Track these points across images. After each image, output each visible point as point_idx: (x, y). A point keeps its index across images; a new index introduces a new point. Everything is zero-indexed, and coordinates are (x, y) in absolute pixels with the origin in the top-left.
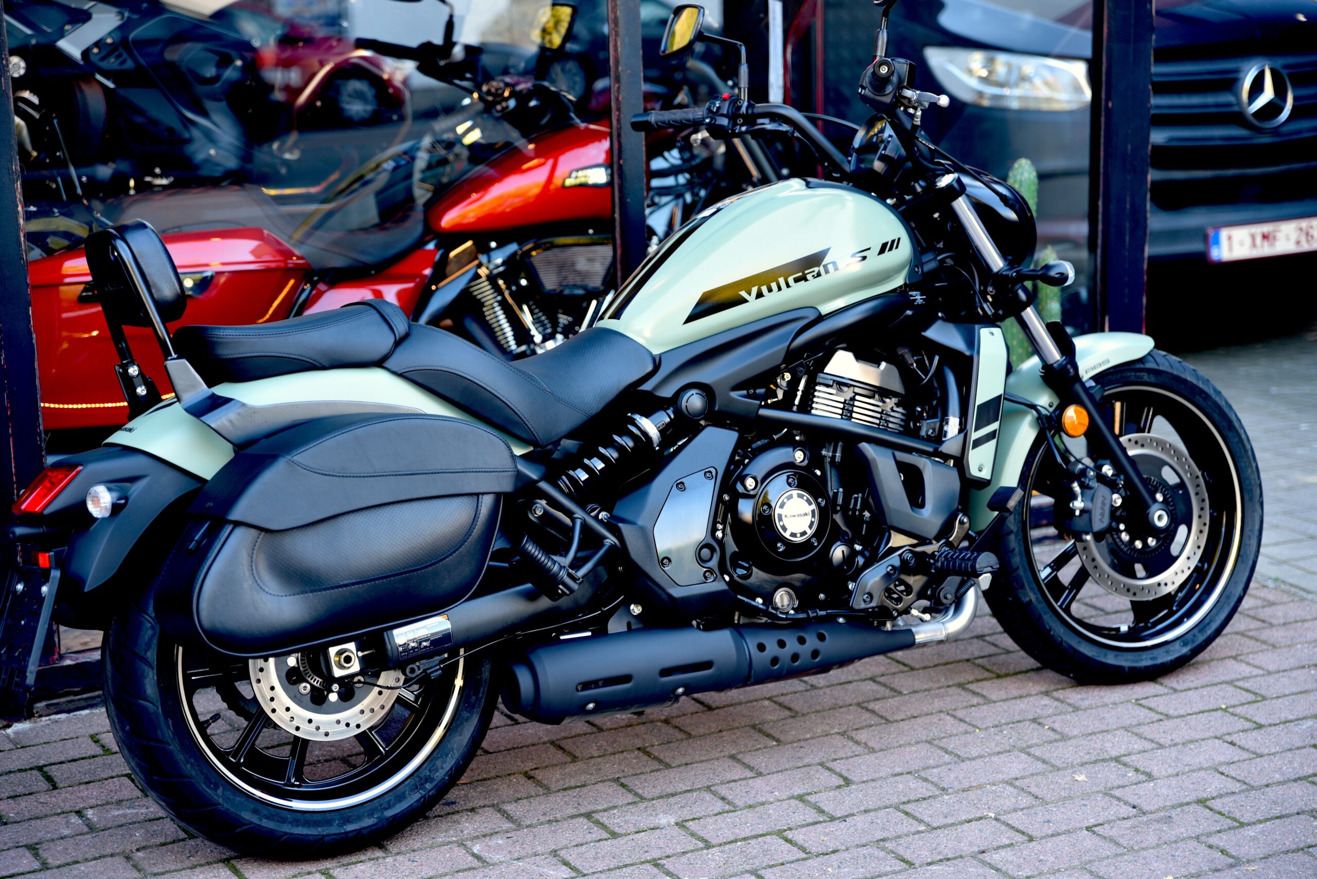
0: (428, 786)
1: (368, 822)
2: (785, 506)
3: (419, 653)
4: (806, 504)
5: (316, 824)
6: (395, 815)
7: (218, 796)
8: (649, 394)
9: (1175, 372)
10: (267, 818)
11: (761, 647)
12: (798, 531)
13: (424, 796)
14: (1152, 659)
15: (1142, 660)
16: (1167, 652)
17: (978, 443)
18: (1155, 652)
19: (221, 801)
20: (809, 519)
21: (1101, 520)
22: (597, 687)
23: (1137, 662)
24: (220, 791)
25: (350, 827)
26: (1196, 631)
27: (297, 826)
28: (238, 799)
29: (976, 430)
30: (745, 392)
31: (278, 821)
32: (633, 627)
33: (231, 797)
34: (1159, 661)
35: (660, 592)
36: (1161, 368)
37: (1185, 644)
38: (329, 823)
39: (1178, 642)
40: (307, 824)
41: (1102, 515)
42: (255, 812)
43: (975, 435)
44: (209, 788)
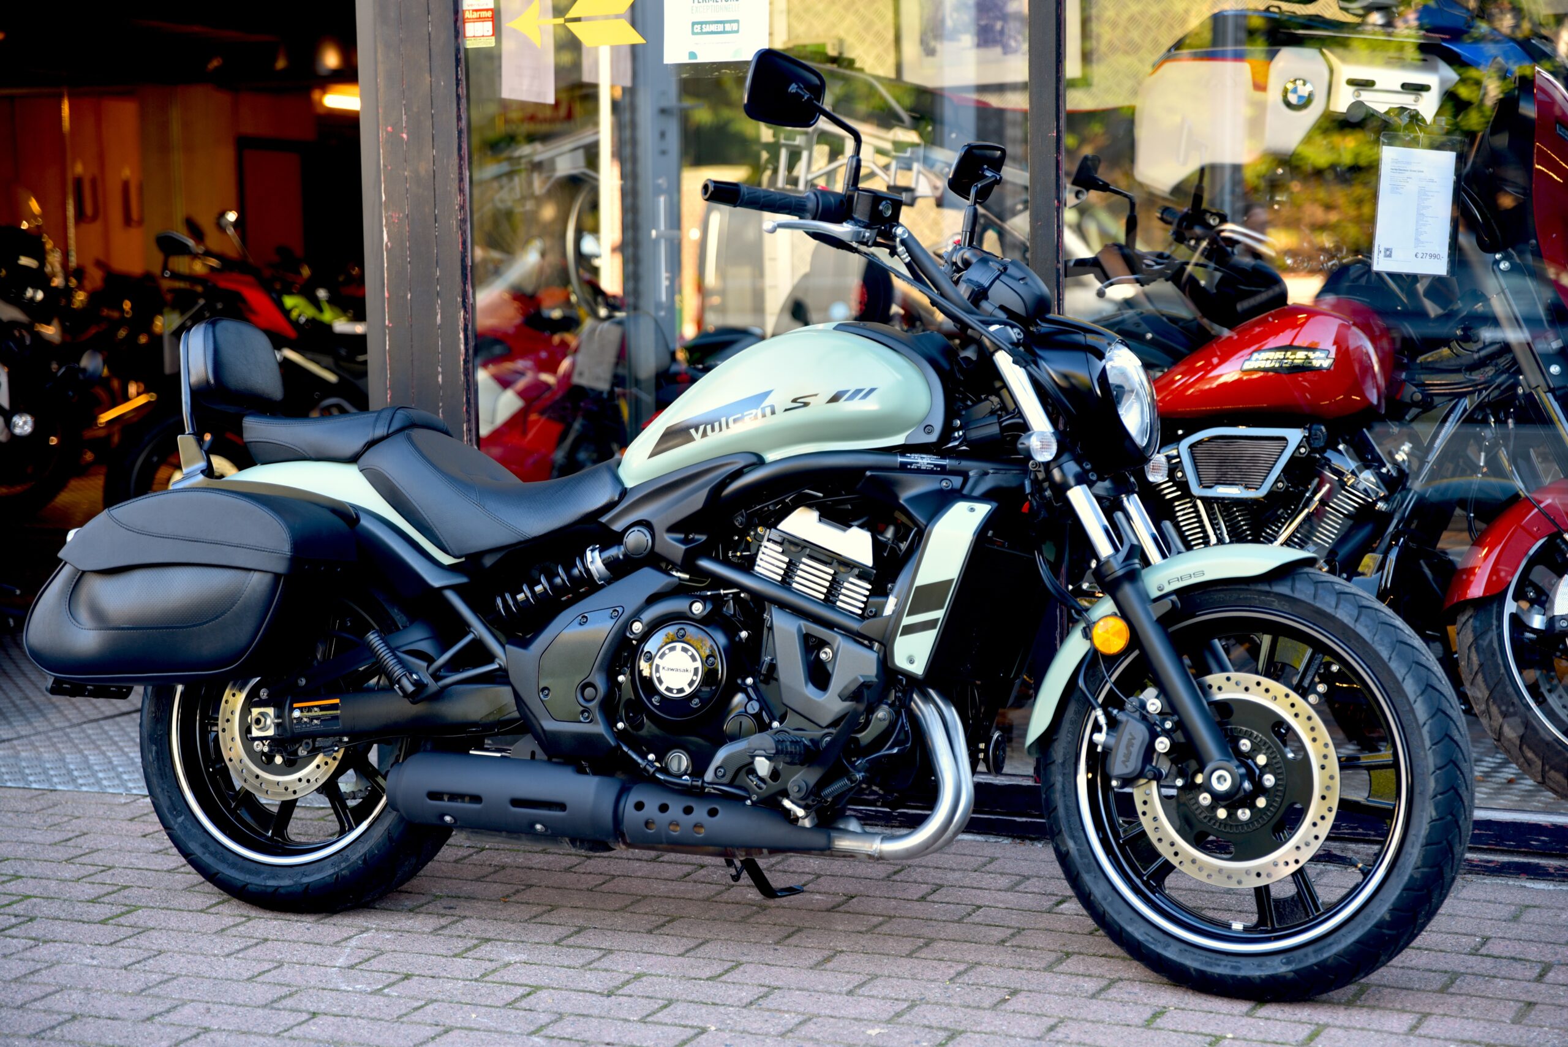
0: (343, 865)
1: (286, 882)
2: (666, 658)
3: (312, 729)
4: (690, 660)
5: (249, 872)
6: (309, 884)
7: (176, 822)
8: (605, 527)
9: (1318, 605)
10: (211, 854)
11: (639, 806)
12: (675, 686)
13: (337, 873)
14: (1232, 967)
15: (1219, 965)
16: (1259, 966)
17: (909, 630)
18: (1243, 961)
19: (176, 827)
20: (690, 676)
21: (1124, 762)
22: (463, 801)
23: (1211, 965)
24: (180, 820)
25: (271, 883)
26: (1310, 949)
27: (233, 868)
28: (194, 830)
29: (908, 615)
30: (682, 536)
31: (219, 859)
32: (537, 757)
33: (189, 827)
34: (1242, 973)
35: (535, 722)
36: (1297, 595)
37: (1288, 963)
38: (258, 873)
39: (1281, 957)
40: (242, 869)
41: (1128, 756)
42: (204, 846)
43: (907, 621)
44: (171, 814)
